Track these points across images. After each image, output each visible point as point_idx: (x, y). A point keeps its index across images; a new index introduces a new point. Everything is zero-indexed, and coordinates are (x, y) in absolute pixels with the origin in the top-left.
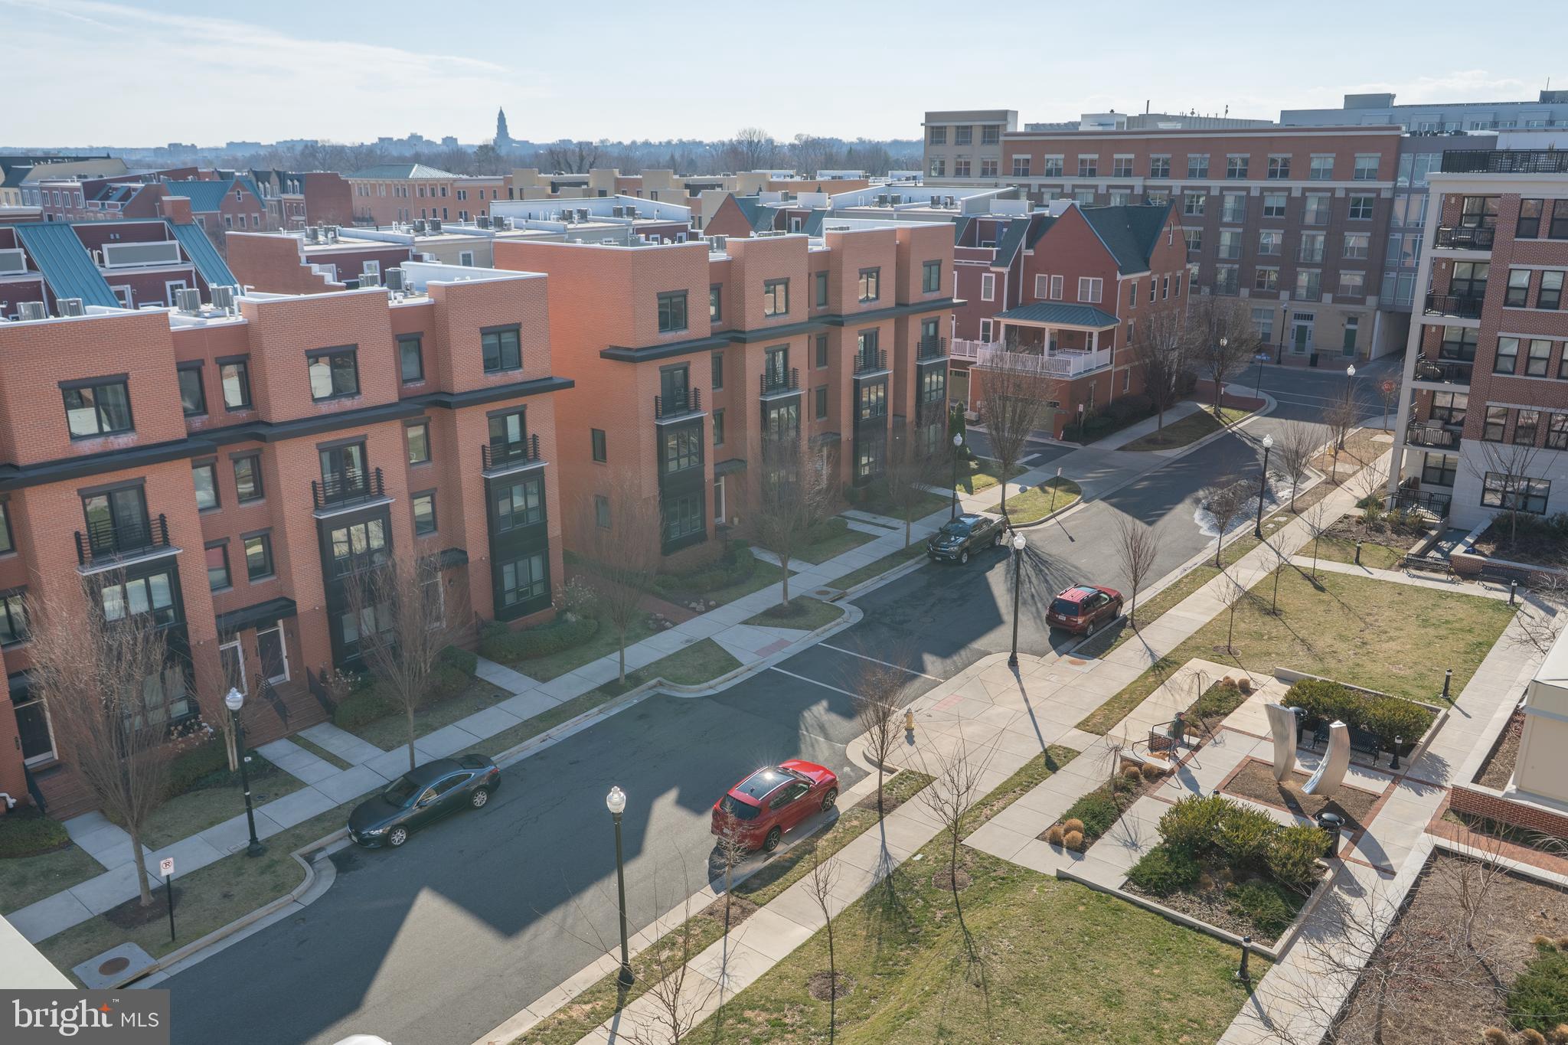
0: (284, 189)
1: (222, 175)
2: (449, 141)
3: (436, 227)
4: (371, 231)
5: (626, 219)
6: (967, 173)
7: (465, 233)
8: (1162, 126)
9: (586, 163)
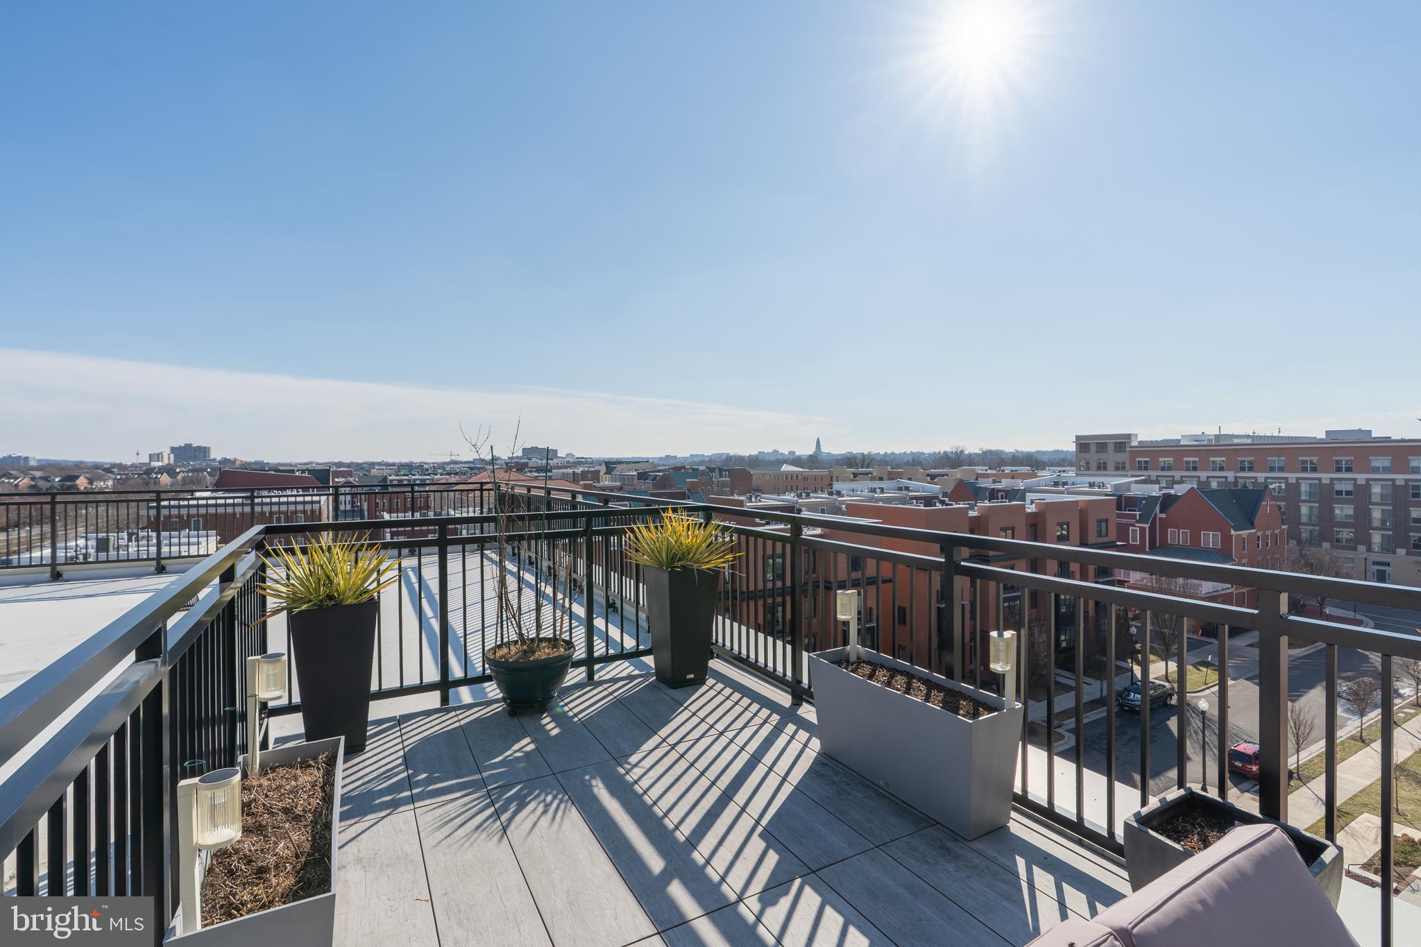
0: (721, 476)
1: (694, 469)
2: (792, 453)
3: (808, 496)
4: (775, 497)
5: (904, 492)
6: (1105, 468)
7: (821, 498)
8: (1236, 441)
9: (866, 463)
